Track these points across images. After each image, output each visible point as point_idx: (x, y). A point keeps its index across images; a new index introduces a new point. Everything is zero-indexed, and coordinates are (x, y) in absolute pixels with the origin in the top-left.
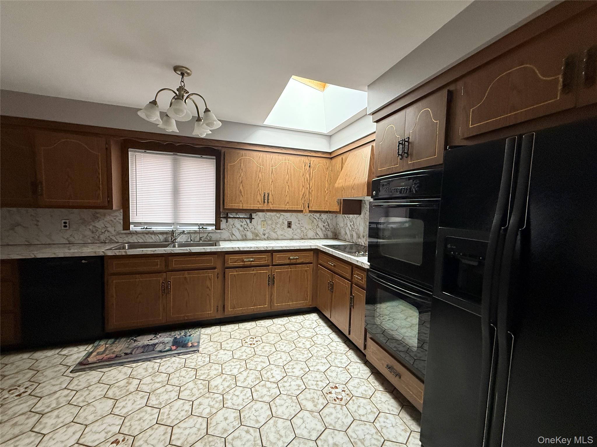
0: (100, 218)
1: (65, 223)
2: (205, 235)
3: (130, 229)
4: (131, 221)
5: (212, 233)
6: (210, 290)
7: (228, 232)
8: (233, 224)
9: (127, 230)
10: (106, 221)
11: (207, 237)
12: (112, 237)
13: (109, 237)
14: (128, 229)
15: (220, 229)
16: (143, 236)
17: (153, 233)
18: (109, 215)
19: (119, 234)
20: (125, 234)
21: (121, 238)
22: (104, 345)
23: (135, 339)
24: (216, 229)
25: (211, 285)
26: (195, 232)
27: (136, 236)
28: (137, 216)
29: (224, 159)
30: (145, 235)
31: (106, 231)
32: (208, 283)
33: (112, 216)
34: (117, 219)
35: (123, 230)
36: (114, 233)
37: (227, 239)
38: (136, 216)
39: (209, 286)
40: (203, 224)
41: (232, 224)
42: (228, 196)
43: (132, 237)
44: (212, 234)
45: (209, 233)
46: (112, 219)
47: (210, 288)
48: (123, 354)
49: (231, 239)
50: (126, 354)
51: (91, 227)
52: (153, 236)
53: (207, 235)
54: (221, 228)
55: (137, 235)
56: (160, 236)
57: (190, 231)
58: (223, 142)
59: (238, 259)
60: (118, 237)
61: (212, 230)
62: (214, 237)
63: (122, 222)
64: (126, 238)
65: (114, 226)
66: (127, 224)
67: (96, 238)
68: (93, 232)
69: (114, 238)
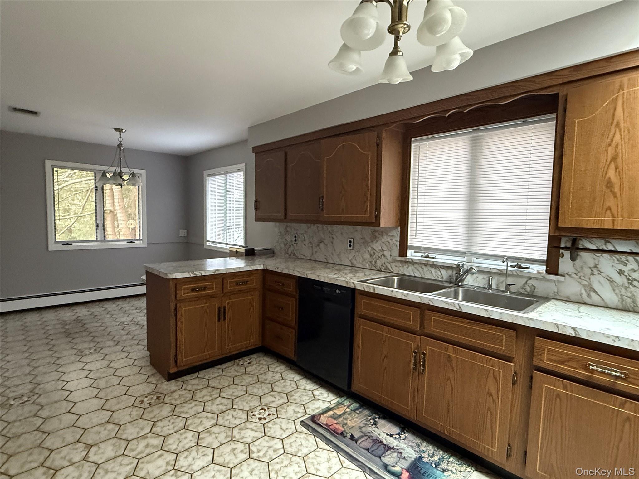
0: (378, 238)
1: (350, 242)
2: (520, 282)
3: (406, 256)
4: (409, 244)
5: (537, 279)
6: (494, 401)
7: (579, 282)
8: (595, 267)
9: (403, 256)
10: (383, 242)
11: (524, 285)
12: (387, 264)
13: (385, 263)
14: (405, 255)
15: (556, 274)
16: (420, 268)
17: (434, 266)
18: (387, 234)
19: (395, 261)
20: (401, 261)
21: (396, 266)
22: (346, 407)
23: (377, 420)
24: (548, 272)
25: (498, 391)
26: (500, 273)
27: (413, 267)
28: (417, 237)
29: (565, 111)
30: (424, 267)
31: (382, 255)
32: (491, 385)
33: (389, 236)
34: (394, 240)
35: (400, 256)
36: (390, 258)
37: (573, 298)
38: (414, 237)
39: (493, 391)
40: (519, 259)
41: (592, 265)
42: (569, 199)
43: (407, 268)
44: (536, 281)
45: (530, 278)
46: (389, 240)
47: (495, 397)
48: (349, 436)
49: (587, 300)
50: (352, 437)
51: (370, 249)
52: (433, 270)
53: (526, 283)
54: (560, 271)
55: (413, 265)
56: (443, 272)
57: (490, 269)
58: (562, 73)
59: (572, 359)
60: (393, 265)
61: (539, 272)
62: (541, 288)
63: (398, 244)
64: (401, 268)
65: (390, 250)
66: (403, 248)
67: (373, 263)
68: (371, 256)
69: (389, 266)
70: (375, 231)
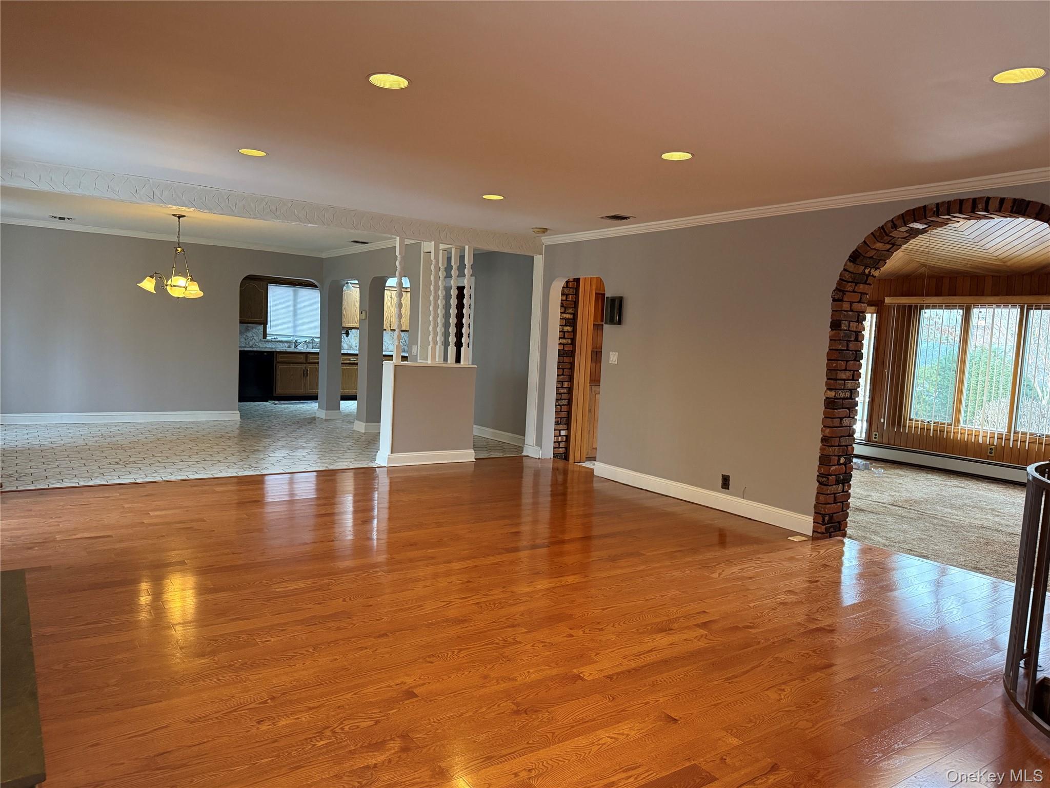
0: (250, 330)
3: (266, 338)
4: (268, 333)
10: (253, 332)
13: (255, 343)
18: (255, 328)
20: (264, 341)
21: (261, 344)
27: (270, 341)
28: (271, 330)
30: (276, 343)
31: (253, 339)
34: (260, 331)
35: (263, 337)
36: (259, 338)
43: (268, 344)
46: (257, 331)
51: (244, 336)
52: (281, 344)
56: (286, 344)
59: (347, 359)
63: (262, 333)
64: (265, 345)
65: (257, 336)
66: (265, 335)
67: (247, 343)
68: (245, 340)
69: (257, 344)
70: (248, 327)
